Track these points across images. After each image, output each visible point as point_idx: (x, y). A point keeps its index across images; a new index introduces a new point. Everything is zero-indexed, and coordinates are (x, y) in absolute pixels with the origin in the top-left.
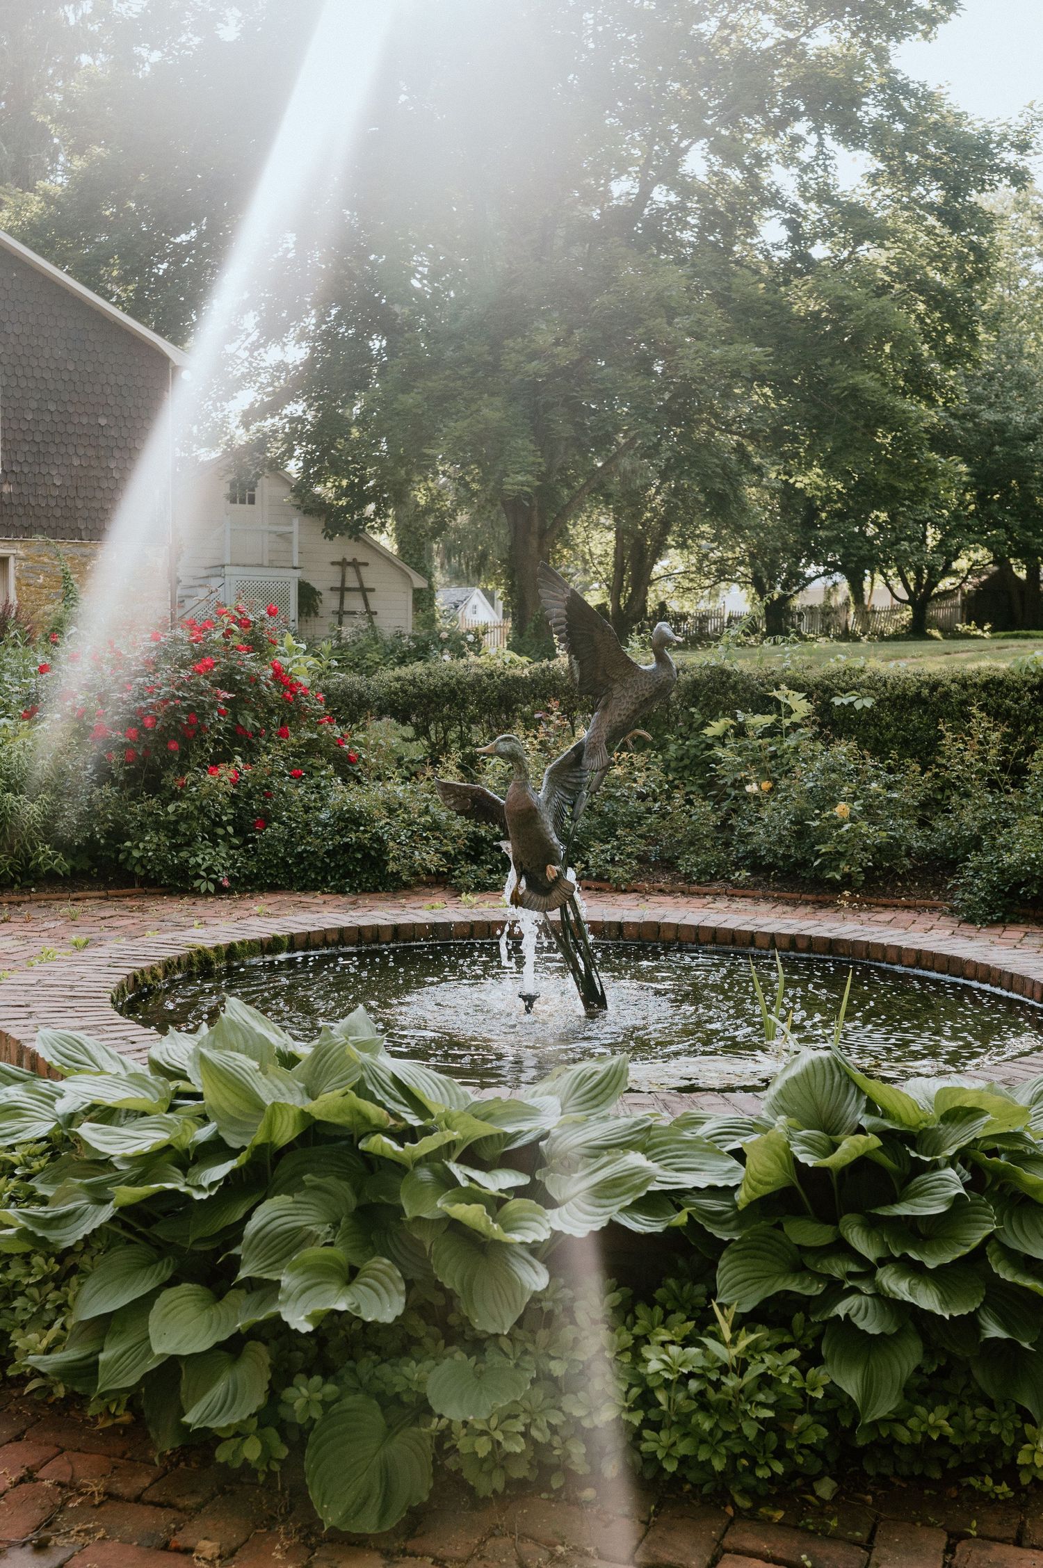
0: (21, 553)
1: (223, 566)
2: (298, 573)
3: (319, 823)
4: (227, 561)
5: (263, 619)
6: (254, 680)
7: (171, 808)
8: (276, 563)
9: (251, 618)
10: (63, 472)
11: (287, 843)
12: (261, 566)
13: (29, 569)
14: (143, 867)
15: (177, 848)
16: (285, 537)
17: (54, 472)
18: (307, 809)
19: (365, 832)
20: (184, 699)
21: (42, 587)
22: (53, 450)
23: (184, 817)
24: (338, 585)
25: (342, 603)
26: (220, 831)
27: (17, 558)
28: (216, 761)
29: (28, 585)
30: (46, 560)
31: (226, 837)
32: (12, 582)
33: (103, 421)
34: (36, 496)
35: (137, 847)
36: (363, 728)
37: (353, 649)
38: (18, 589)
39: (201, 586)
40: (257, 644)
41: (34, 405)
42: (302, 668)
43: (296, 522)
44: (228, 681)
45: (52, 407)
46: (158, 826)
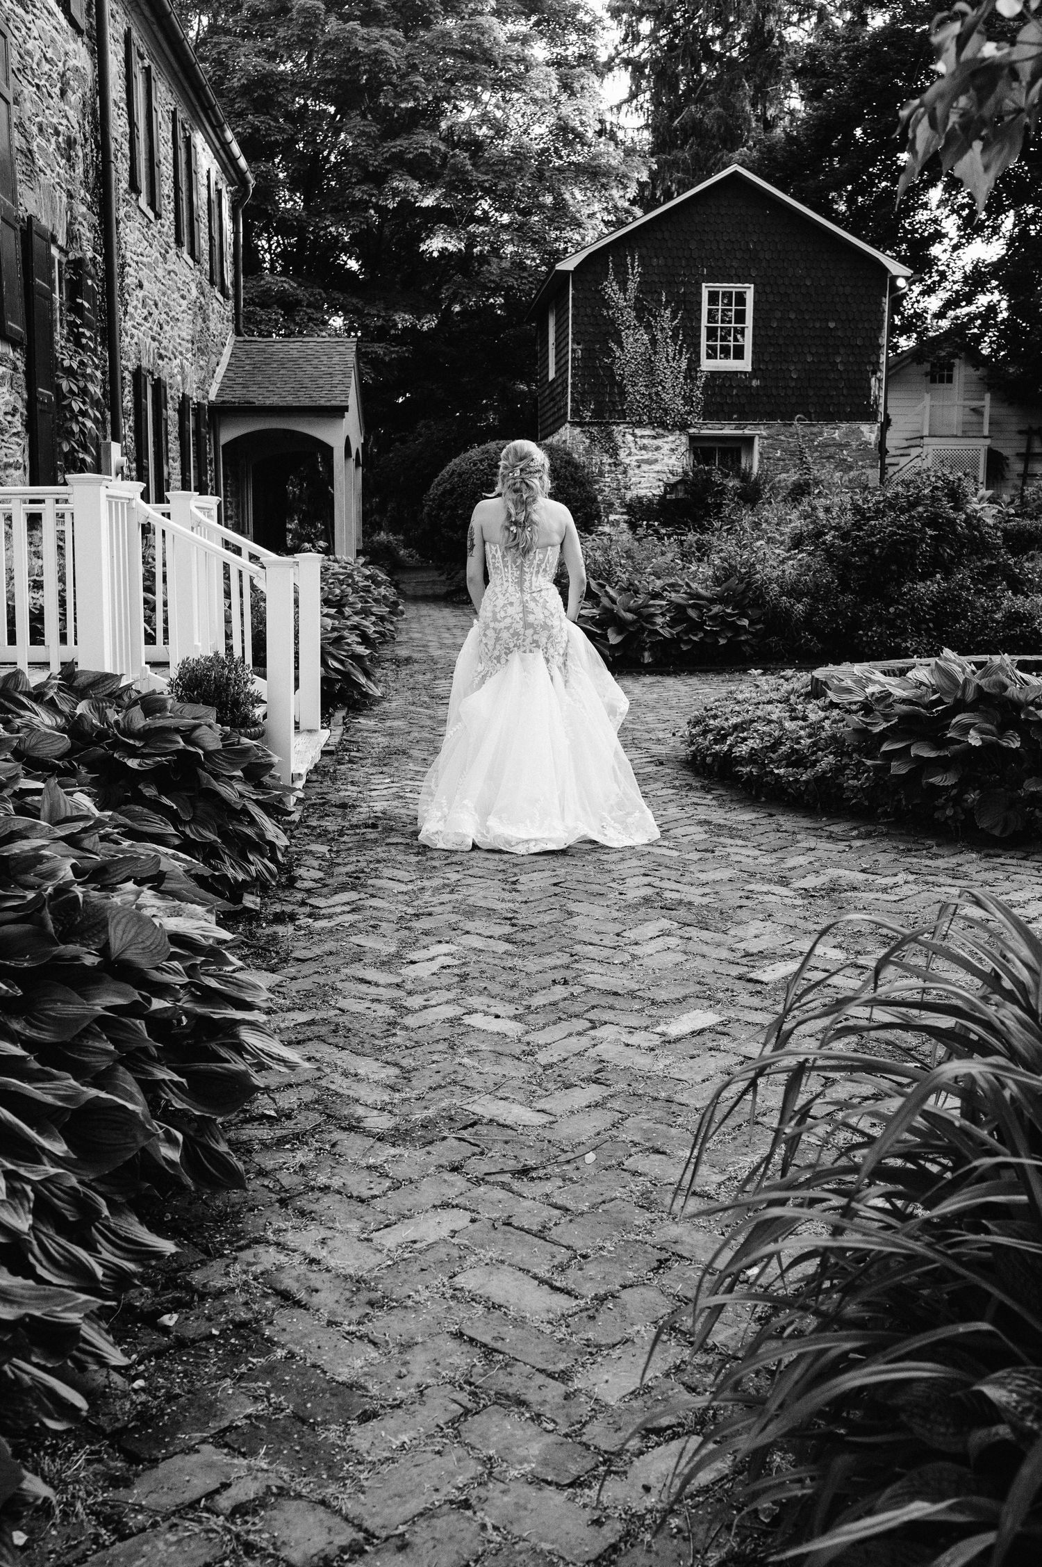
0: (764, 433)
1: (922, 438)
2: (988, 442)
3: (994, 621)
4: (926, 432)
5: (959, 479)
6: (952, 522)
7: (892, 610)
8: (971, 434)
9: (951, 478)
10: (799, 367)
11: (971, 635)
12: (956, 436)
13: (771, 446)
14: (871, 649)
15: (894, 636)
16: (977, 411)
17: (792, 368)
18: (985, 612)
19: (1027, 627)
20: (902, 535)
21: (779, 459)
22: (792, 350)
23: (898, 615)
24: (1023, 450)
25: (1026, 467)
26: (924, 626)
27: (761, 437)
28: (923, 578)
29: (769, 458)
30: (782, 438)
31: (928, 630)
32: (756, 457)
33: (832, 325)
34: (777, 387)
35: (867, 635)
36: (1032, 559)
37: (1033, 505)
38: (761, 462)
39: (902, 455)
40: (956, 496)
41: (778, 315)
42: (989, 514)
43: (988, 396)
44: (932, 522)
45: (792, 316)
46: (881, 621)
